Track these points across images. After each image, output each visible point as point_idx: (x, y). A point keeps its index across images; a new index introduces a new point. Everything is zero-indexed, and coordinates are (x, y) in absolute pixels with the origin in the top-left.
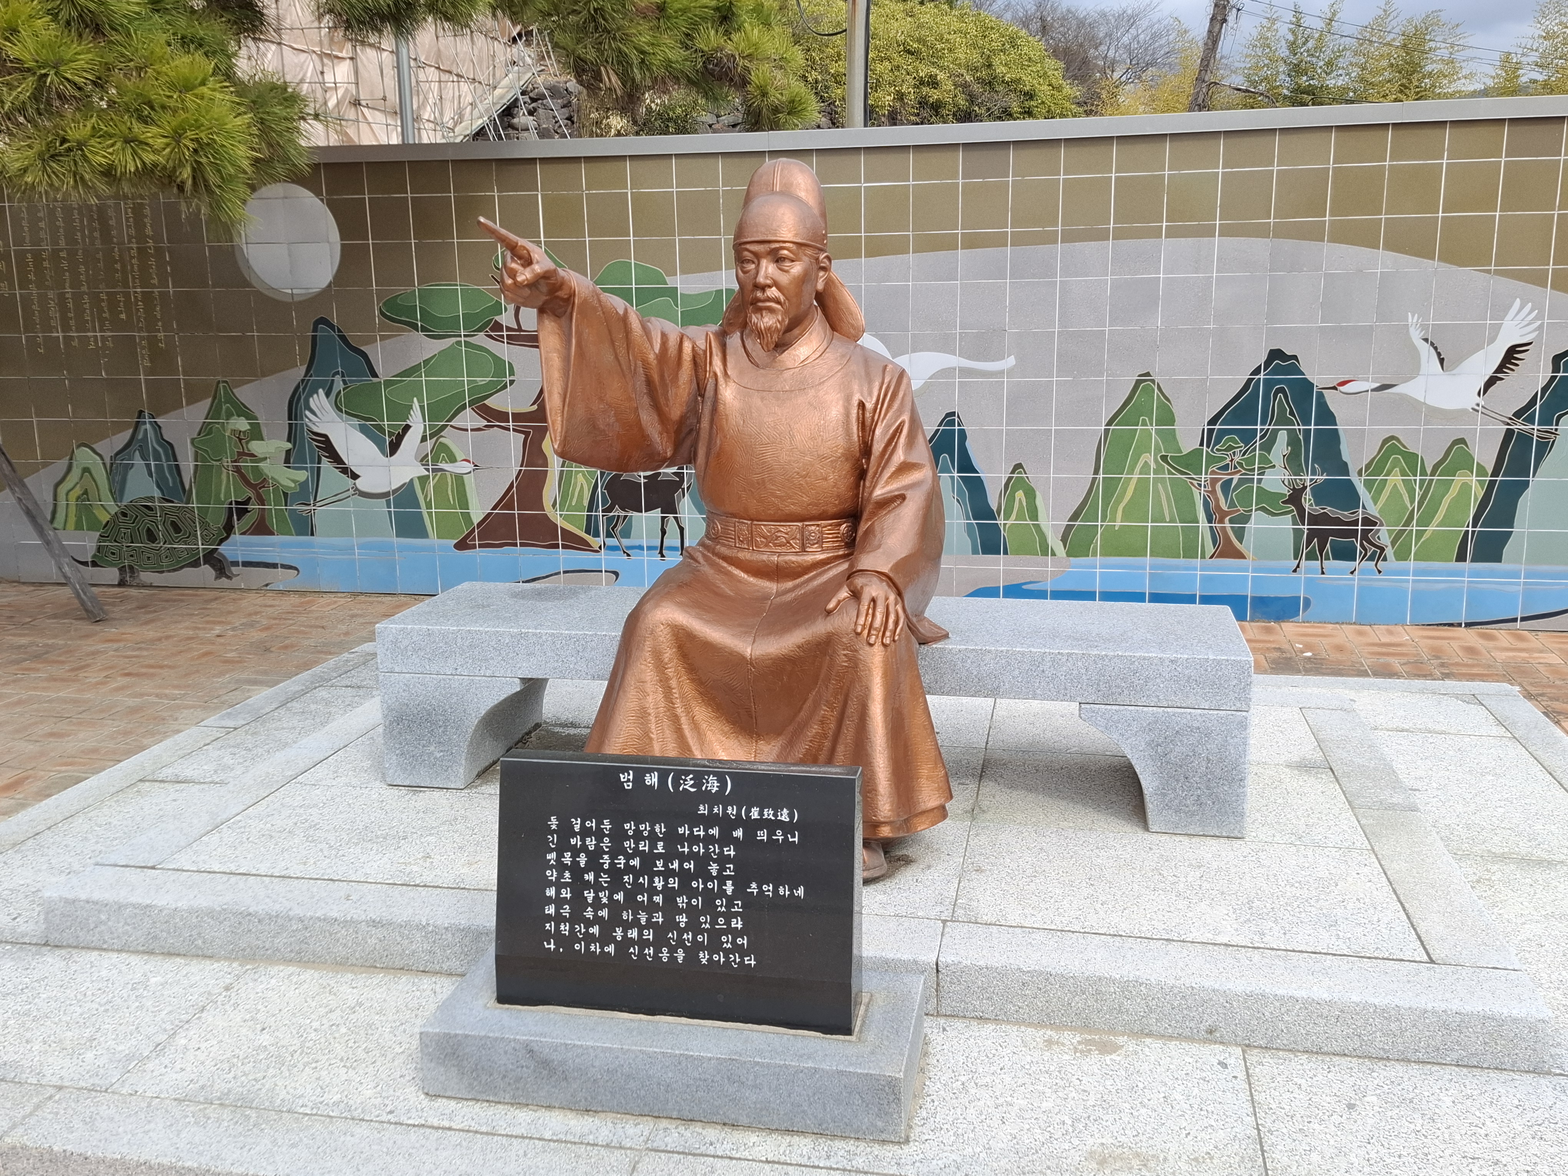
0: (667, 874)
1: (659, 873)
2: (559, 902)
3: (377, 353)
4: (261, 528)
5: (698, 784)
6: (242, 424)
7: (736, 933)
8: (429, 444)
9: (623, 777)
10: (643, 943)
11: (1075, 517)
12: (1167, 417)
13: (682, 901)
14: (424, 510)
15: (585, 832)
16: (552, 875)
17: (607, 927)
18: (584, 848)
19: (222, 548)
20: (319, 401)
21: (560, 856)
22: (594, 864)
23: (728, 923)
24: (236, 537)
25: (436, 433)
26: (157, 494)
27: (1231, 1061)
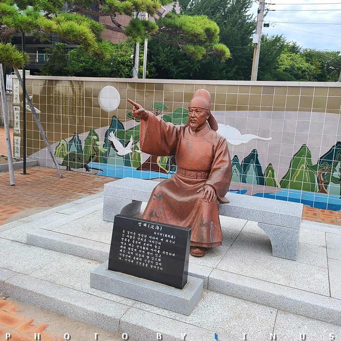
0: (146, 246)
1: (144, 246)
2: (123, 249)
3: (125, 124)
4: (97, 161)
5: (154, 227)
6: (95, 137)
7: (159, 262)
8: (134, 145)
9: (139, 224)
10: (139, 261)
11: (283, 178)
12: (309, 156)
13: (148, 253)
14: (131, 160)
15: (130, 235)
16: (122, 243)
17: (132, 256)
18: (129, 238)
19: (88, 164)
20: (112, 134)
21: (124, 239)
22: (131, 242)
23: (158, 259)
24: (91, 162)
25: (135, 143)
26: (76, 151)
27: (274, 312)
